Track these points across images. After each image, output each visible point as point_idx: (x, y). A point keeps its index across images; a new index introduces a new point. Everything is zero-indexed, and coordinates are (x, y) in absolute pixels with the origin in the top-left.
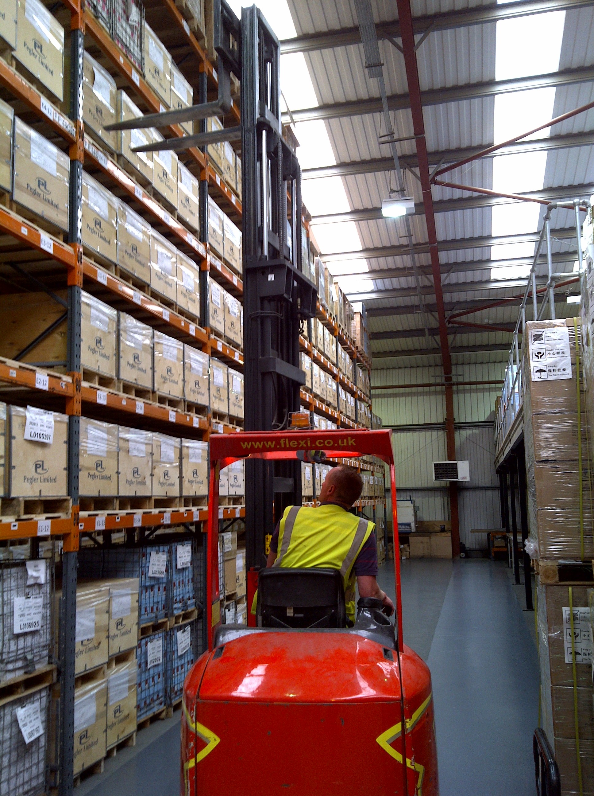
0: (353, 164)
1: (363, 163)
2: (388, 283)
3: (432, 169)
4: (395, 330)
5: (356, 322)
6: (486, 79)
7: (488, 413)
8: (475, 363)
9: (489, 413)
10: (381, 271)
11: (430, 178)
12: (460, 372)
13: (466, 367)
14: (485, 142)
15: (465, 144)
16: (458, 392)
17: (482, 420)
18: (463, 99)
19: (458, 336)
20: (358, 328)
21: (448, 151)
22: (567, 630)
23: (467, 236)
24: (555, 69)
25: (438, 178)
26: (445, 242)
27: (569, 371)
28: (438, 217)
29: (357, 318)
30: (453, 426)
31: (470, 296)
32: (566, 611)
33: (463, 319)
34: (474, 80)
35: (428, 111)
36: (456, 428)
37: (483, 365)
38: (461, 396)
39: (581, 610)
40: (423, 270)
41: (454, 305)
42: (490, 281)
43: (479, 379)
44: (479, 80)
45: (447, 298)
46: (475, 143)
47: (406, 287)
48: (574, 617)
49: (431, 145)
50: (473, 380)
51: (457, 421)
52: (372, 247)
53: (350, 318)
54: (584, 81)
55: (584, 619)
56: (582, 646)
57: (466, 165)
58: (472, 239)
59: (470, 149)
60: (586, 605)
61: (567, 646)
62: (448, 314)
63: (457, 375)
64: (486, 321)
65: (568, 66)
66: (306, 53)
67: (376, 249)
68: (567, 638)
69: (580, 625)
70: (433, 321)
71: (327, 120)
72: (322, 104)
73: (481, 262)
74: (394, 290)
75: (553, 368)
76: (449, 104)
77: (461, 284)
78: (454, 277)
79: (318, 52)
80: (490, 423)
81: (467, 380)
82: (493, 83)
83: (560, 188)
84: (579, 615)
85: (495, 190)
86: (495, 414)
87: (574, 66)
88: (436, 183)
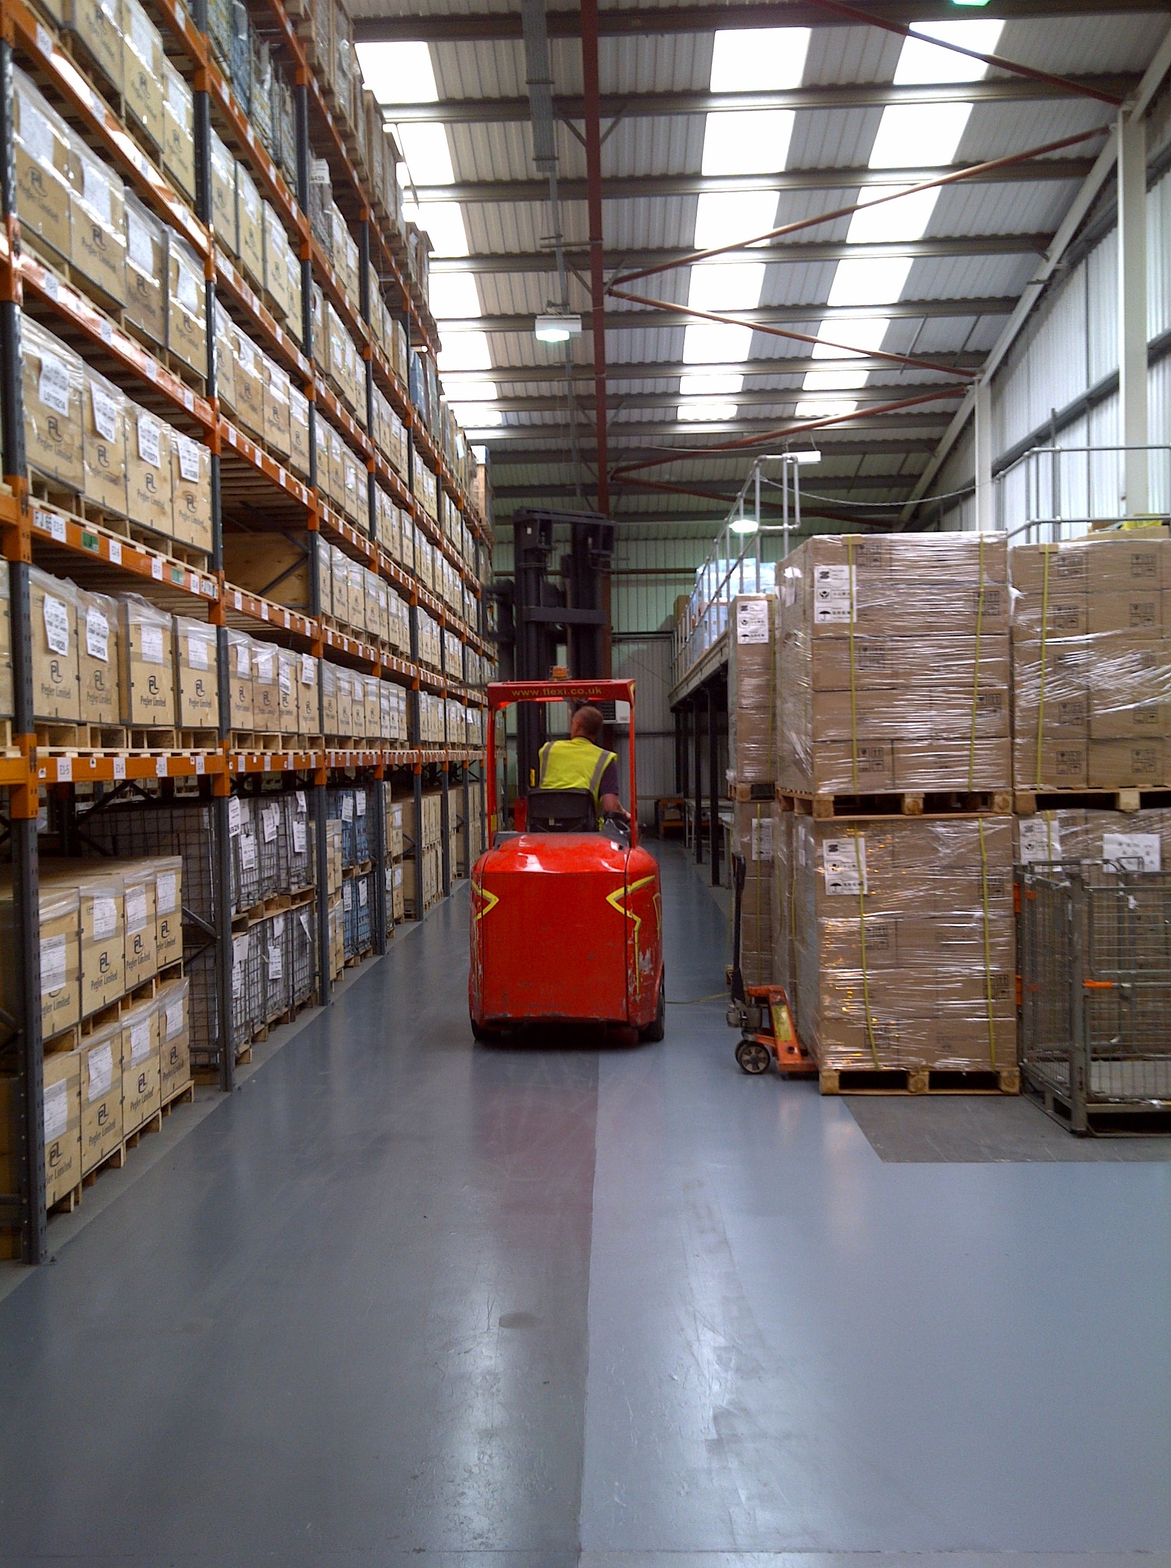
0: (493, 257)
1: (508, 256)
2: (524, 418)
3: (608, 276)
4: (526, 484)
5: (480, 481)
6: (689, 171)
7: (662, 619)
8: (646, 539)
9: (664, 619)
10: (517, 399)
11: (605, 289)
12: (622, 554)
13: (632, 545)
14: (683, 244)
15: (654, 244)
16: (619, 583)
17: (653, 628)
18: (656, 196)
19: (624, 498)
20: (482, 490)
21: (630, 252)
22: (755, 836)
23: (648, 360)
24: (781, 168)
25: (615, 288)
26: (616, 365)
27: (767, 636)
28: (610, 335)
29: (481, 473)
30: (610, 638)
31: (645, 442)
32: (755, 821)
33: (633, 474)
34: (673, 170)
35: (608, 206)
36: (614, 641)
37: (659, 542)
38: (623, 590)
39: (766, 821)
40: (582, 402)
41: (620, 453)
42: (676, 422)
43: (652, 566)
44: (680, 170)
45: (611, 442)
46: (669, 243)
47: (552, 423)
48: (760, 826)
49: (608, 242)
50: (642, 567)
51: (615, 630)
52: (506, 365)
53: (473, 475)
54: (816, 188)
55: (768, 827)
56: (765, 847)
57: (654, 275)
58: (655, 365)
59: (661, 251)
60: (769, 816)
61: (755, 848)
62: (611, 466)
63: (618, 559)
64: (667, 477)
65: (797, 165)
66: (448, 125)
67: (512, 369)
68: (755, 841)
69: (764, 831)
70: (588, 473)
71: (464, 205)
72: (459, 180)
73: (666, 395)
74: (533, 426)
75: (755, 634)
76: (637, 199)
77: (633, 424)
78: (624, 415)
79: (466, 125)
80: (667, 635)
81: (633, 567)
82: (698, 177)
83: (781, 308)
84: (764, 824)
85: (690, 308)
86: (675, 620)
87: (806, 166)
88: (611, 293)
